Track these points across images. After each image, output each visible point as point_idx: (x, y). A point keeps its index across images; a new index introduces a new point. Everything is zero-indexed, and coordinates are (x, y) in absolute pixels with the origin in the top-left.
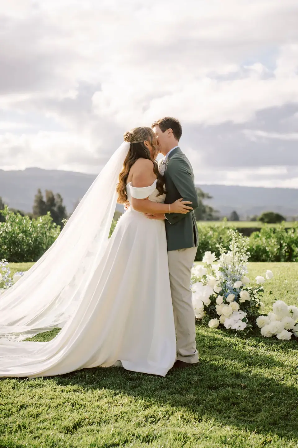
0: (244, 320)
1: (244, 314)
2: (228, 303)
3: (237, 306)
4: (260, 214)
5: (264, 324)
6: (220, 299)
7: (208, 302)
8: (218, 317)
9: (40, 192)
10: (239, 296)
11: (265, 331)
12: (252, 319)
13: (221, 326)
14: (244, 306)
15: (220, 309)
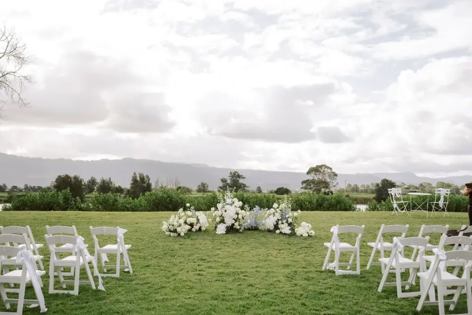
0: (290, 230)
1: (289, 228)
2: (283, 224)
3: (287, 225)
4: (275, 189)
5: (298, 231)
6: (280, 222)
7: (275, 223)
8: (279, 229)
9: (135, 174)
10: (288, 221)
11: (298, 233)
12: (293, 229)
13: (281, 233)
14: (290, 224)
15: (280, 226)
